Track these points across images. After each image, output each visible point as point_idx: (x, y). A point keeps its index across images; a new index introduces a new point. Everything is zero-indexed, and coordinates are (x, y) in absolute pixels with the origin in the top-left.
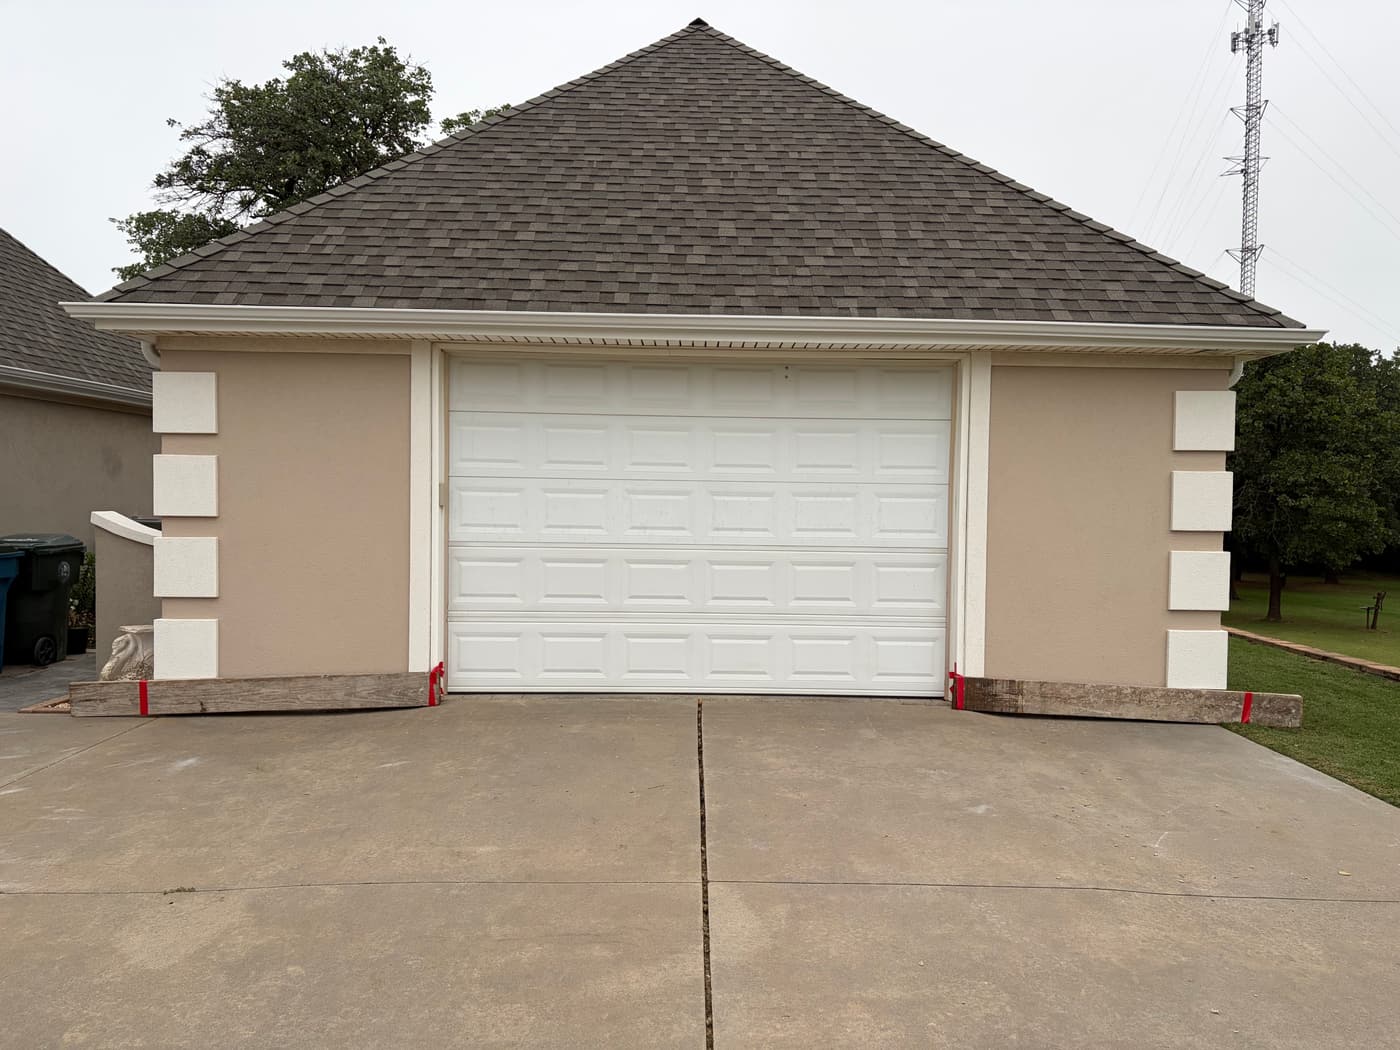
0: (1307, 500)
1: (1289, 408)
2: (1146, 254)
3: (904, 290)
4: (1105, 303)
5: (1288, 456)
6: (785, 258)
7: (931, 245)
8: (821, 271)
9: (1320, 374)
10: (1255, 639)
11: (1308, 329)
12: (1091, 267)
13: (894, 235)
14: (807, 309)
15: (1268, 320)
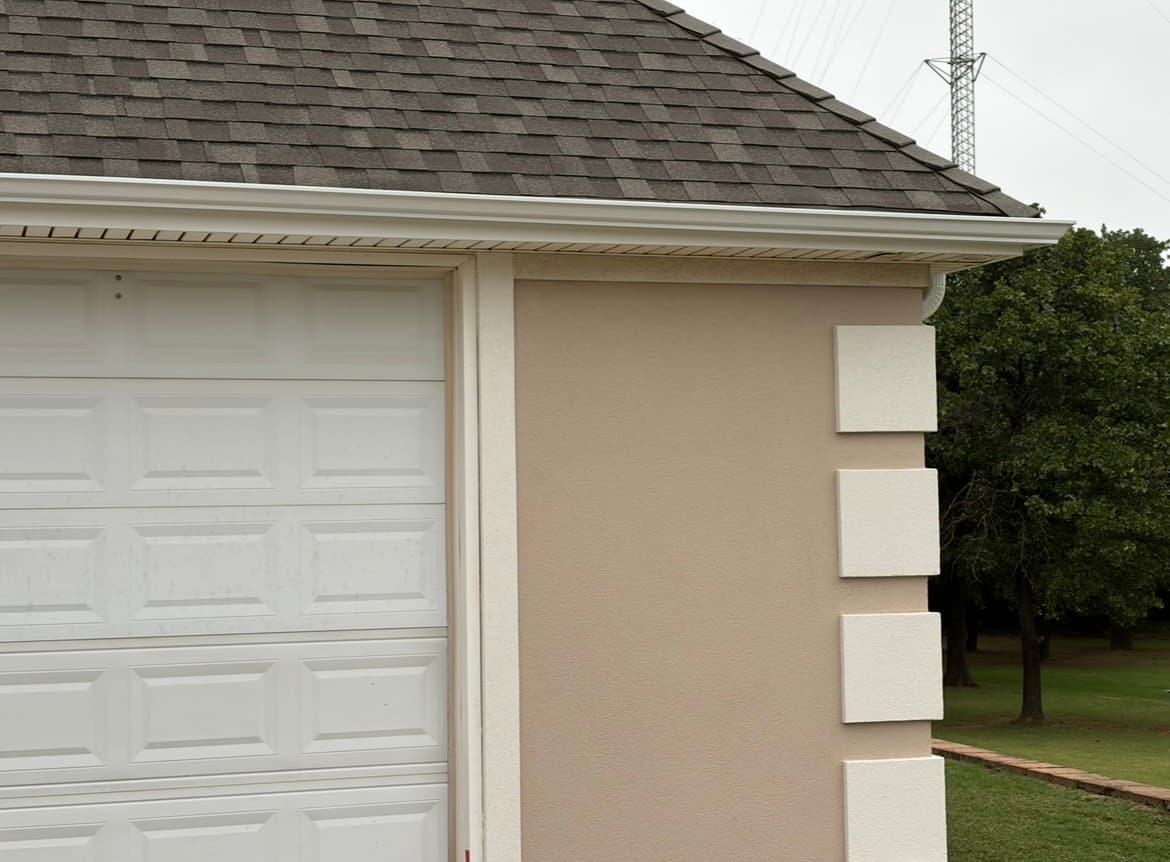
0: (1073, 504)
1: (1035, 342)
2: (777, 78)
3: (345, 133)
4: (711, 168)
5: (1040, 425)
6: (108, 61)
7: (395, 48)
8: (181, 90)
9: (1081, 283)
10: (998, 764)
11: (1045, 218)
12: (683, 99)
13: (323, 26)
14: (155, 164)
15: (979, 201)
